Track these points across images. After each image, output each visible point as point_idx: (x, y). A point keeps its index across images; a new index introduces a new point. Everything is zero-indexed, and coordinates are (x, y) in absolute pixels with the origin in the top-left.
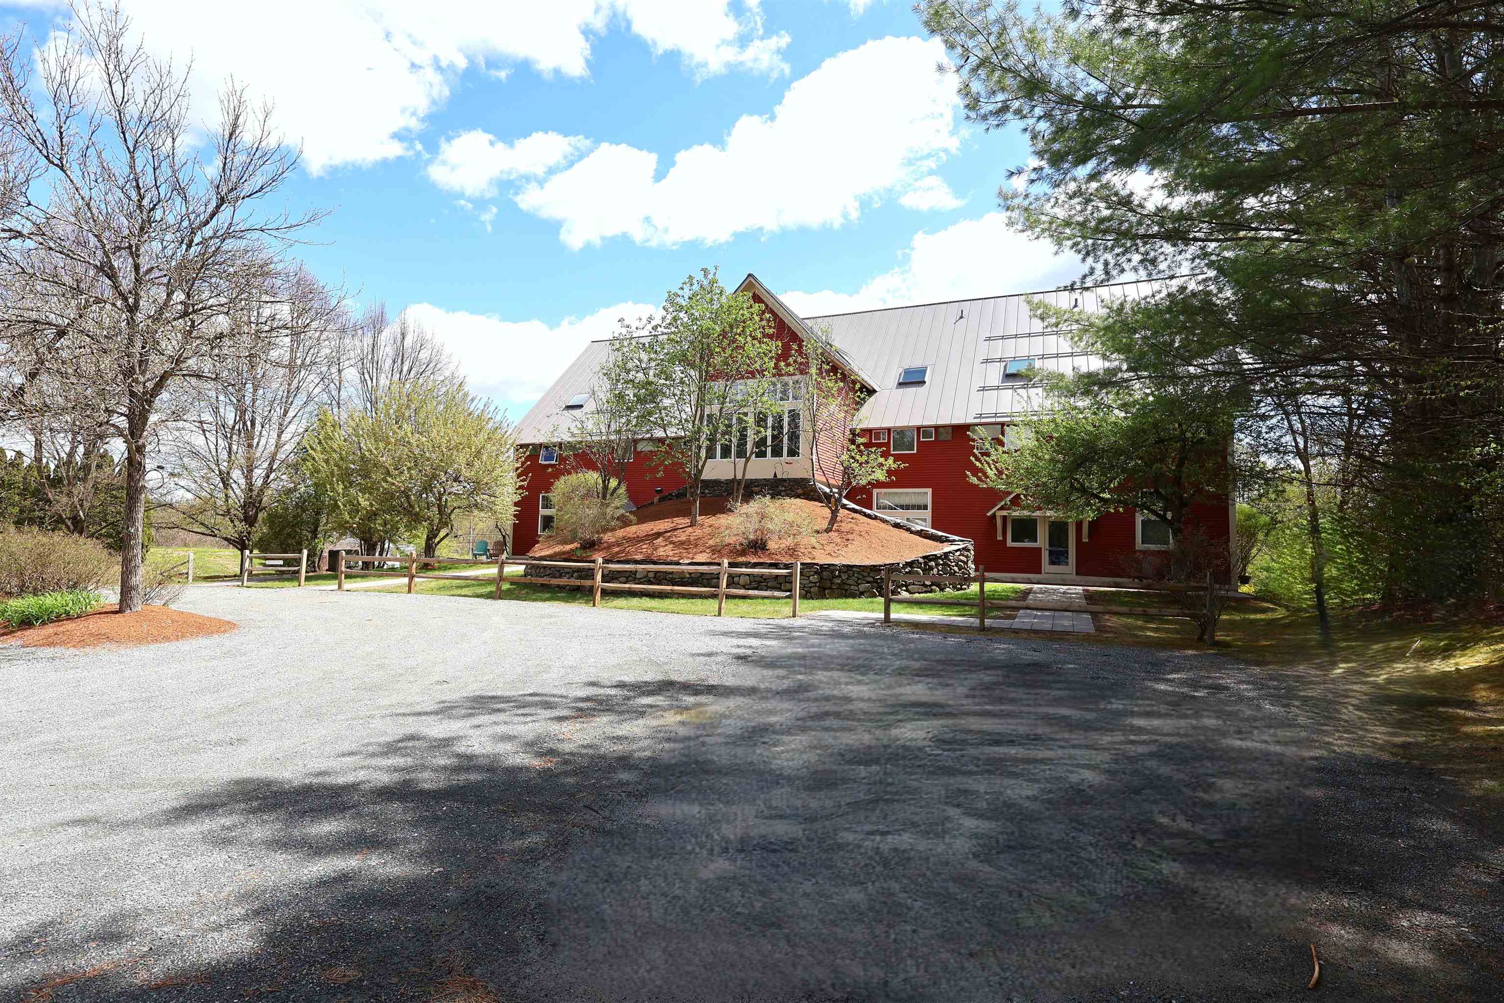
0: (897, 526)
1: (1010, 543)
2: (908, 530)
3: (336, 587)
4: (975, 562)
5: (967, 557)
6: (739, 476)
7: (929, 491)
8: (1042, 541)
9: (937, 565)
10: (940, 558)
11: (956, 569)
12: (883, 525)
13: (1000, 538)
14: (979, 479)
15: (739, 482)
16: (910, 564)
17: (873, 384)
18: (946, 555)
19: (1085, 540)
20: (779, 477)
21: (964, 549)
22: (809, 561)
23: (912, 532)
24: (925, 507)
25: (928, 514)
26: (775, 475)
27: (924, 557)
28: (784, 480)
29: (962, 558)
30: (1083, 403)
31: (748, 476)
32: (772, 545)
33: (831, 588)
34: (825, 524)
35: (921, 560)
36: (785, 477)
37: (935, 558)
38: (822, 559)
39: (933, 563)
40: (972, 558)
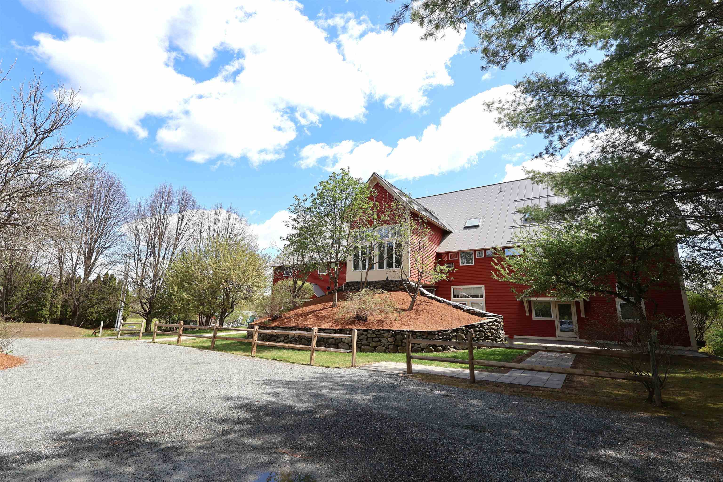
0: (456, 307)
1: (534, 318)
2: (462, 309)
3: (151, 340)
4: (504, 329)
5: (497, 326)
6: (364, 280)
7: (483, 286)
8: (555, 316)
9: (475, 331)
10: (477, 326)
11: (489, 334)
12: (447, 307)
13: (528, 314)
14: (498, 276)
15: (363, 283)
16: (456, 331)
17: (450, 229)
18: (482, 325)
19: (583, 315)
20: (389, 279)
21: (495, 321)
22: (389, 328)
23: (464, 311)
24: (481, 296)
25: (483, 300)
26: (387, 278)
27: (465, 327)
28: (392, 281)
29: (493, 327)
30: (562, 226)
31: (369, 279)
32: (371, 319)
33: (401, 346)
34: (407, 306)
35: (463, 328)
36: (392, 279)
37: (473, 327)
38: (398, 327)
39: (472, 330)
40: (502, 327)
